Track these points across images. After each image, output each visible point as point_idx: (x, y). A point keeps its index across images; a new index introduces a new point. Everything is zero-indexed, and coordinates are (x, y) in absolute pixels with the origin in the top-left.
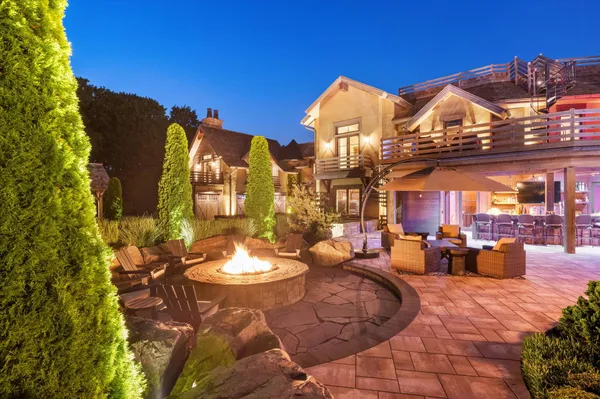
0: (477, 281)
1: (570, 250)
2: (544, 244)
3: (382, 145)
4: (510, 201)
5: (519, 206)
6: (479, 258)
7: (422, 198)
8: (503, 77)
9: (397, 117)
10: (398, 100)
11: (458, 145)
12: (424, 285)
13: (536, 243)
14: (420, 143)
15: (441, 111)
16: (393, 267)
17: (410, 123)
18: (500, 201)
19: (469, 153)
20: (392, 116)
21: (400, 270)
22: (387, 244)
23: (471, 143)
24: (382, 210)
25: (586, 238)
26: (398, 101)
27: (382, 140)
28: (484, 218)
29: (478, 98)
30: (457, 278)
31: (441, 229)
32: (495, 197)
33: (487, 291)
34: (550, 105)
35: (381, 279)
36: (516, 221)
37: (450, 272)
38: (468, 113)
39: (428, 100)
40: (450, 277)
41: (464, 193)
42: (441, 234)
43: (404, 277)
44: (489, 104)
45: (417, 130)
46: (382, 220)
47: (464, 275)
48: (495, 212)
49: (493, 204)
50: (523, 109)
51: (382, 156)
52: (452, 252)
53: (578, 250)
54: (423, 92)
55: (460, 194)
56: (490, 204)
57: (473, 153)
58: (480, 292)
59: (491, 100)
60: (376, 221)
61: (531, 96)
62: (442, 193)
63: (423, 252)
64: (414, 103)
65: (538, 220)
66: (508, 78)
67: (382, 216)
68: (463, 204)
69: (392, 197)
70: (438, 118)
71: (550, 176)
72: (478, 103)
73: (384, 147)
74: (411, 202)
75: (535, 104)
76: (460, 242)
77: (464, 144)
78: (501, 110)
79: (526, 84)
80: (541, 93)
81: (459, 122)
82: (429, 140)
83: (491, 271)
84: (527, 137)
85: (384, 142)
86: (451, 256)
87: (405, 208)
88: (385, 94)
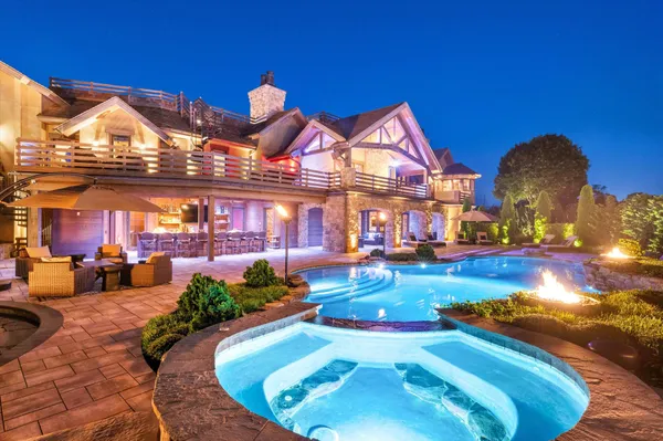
0: (131, 292)
1: (211, 259)
2: (196, 256)
3: (19, 147)
4: (175, 221)
5: (182, 226)
6: (133, 272)
7: (80, 217)
8: (170, 106)
9: (44, 113)
10: (48, 93)
11: (121, 163)
12: (71, 305)
13: (191, 256)
14: (76, 154)
15: (107, 121)
16: (31, 296)
17: (66, 126)
18: (167, 221)
19: (132, 173)
20: (39, 110)
21: (41, 297)
22: (23, 271)
23: (137, 164)
24: (19, 231)
25: (224, 249)
26: (47, 95)
27: (19, 140)
28: (150, 236)
29: (146, 120)
30: (111, 293)
31: (100, 249)
32: (162, 217)
33: (136, 298)
34: (204, 142)
35: (12, 312)
36: (176, 238)
37: (104, 289)
38: (136, 132)
39: (92, 104)
40: (104, 293)
41: (132, 213)
42: (101, 254)
43: (48, 303)
44: (156, 128)
45: (75, 137)
46: (19, 244)
47: (119, 289)
48: (161, 231)
49: (160, 224)
50: (185, 141)
51: (19, 161)
52: (106, 269)
53: (216, 258)
54: (85, 93)
55: (128, 214)
56: (157, 223)
57: (137, 174)
58: (129, 300)
59: (159, 125)
60: (9, 246)
61: (192, 131)
62: (106, 212)
63: (72, 273)
64: (71, 103)
65: (193, 237)
66: (175, 109)
67: (18, 239)
68: (132, 224)
69: (36, 214)
70: (103, 129)
71: (201, 201)
72: (147, 124)
73: (22, 150)
74: (65, 221)
75: (194, 139)
76: (121, 260)
77: (128, 164)
78: (168, 137)
79: (188, 119)
80: (199, 130)
81: (127, 138)
82: (89, 152)
83: (142, 281)
84: (189, 167)
85: (22, 144)
86: (106, 273)
87: (57, 229)
88: (25, 80)
